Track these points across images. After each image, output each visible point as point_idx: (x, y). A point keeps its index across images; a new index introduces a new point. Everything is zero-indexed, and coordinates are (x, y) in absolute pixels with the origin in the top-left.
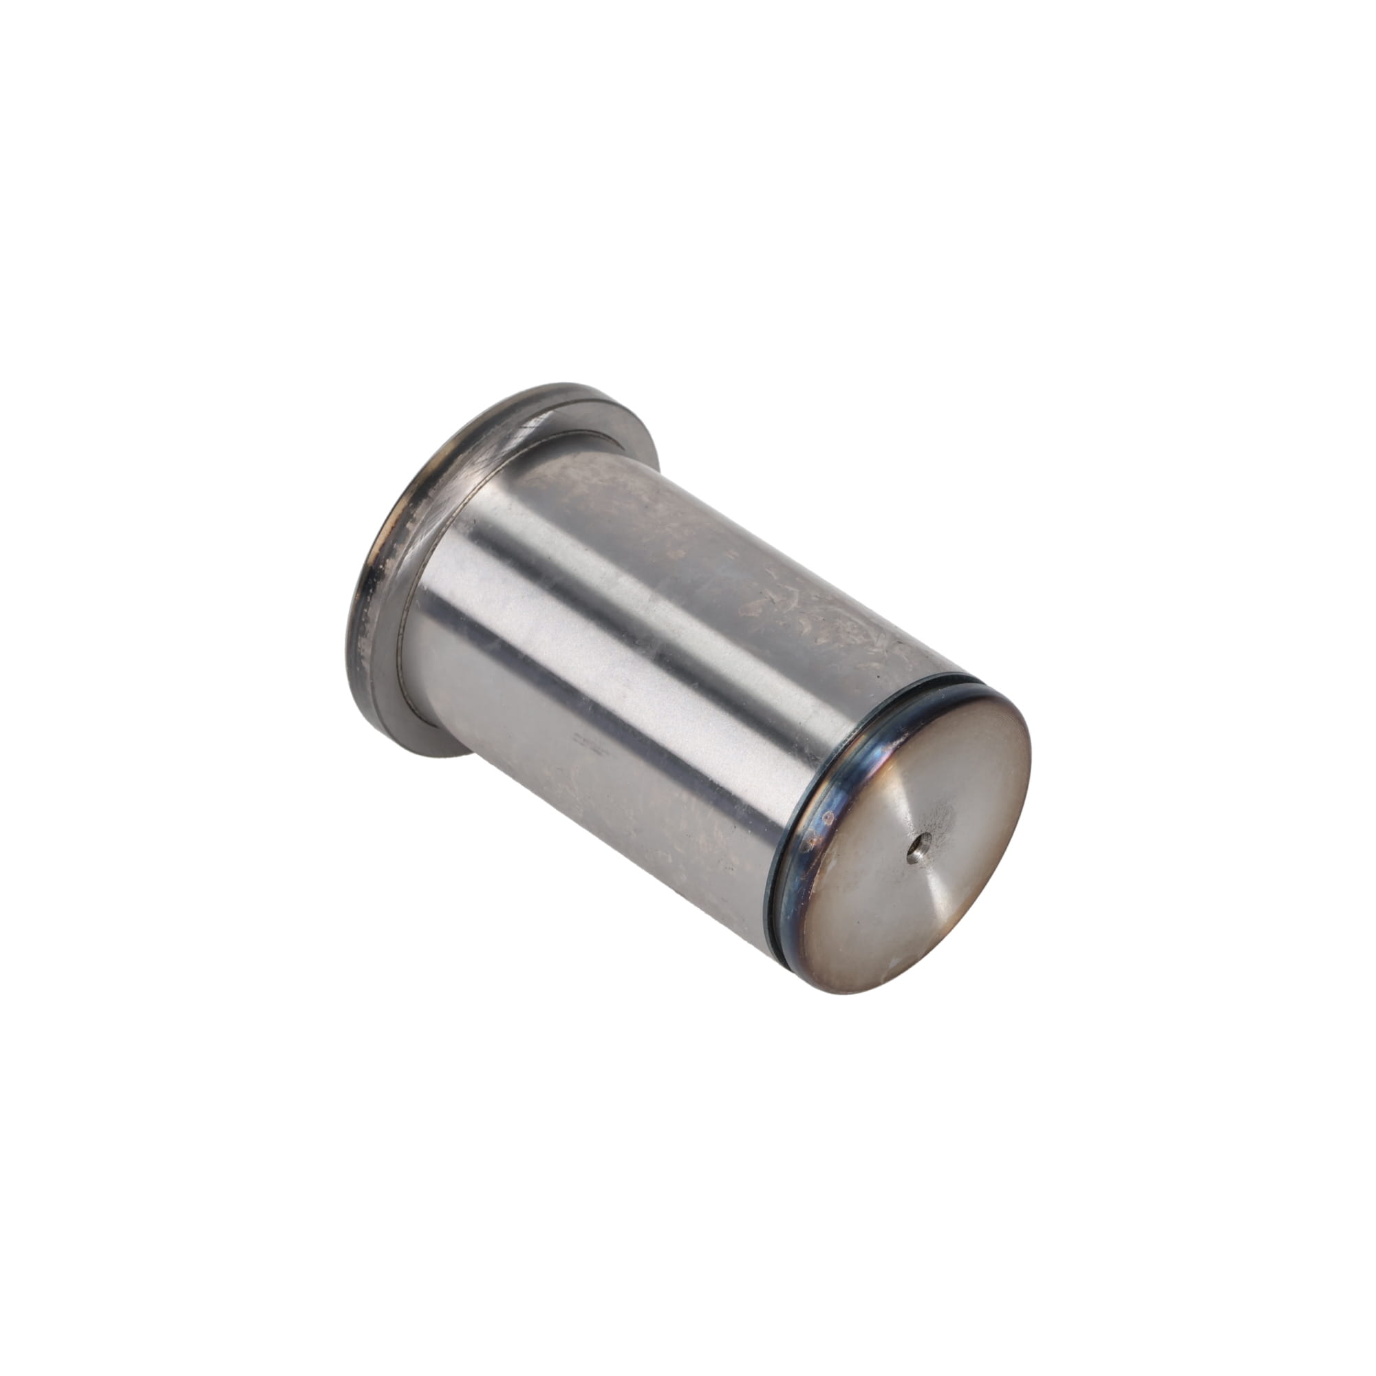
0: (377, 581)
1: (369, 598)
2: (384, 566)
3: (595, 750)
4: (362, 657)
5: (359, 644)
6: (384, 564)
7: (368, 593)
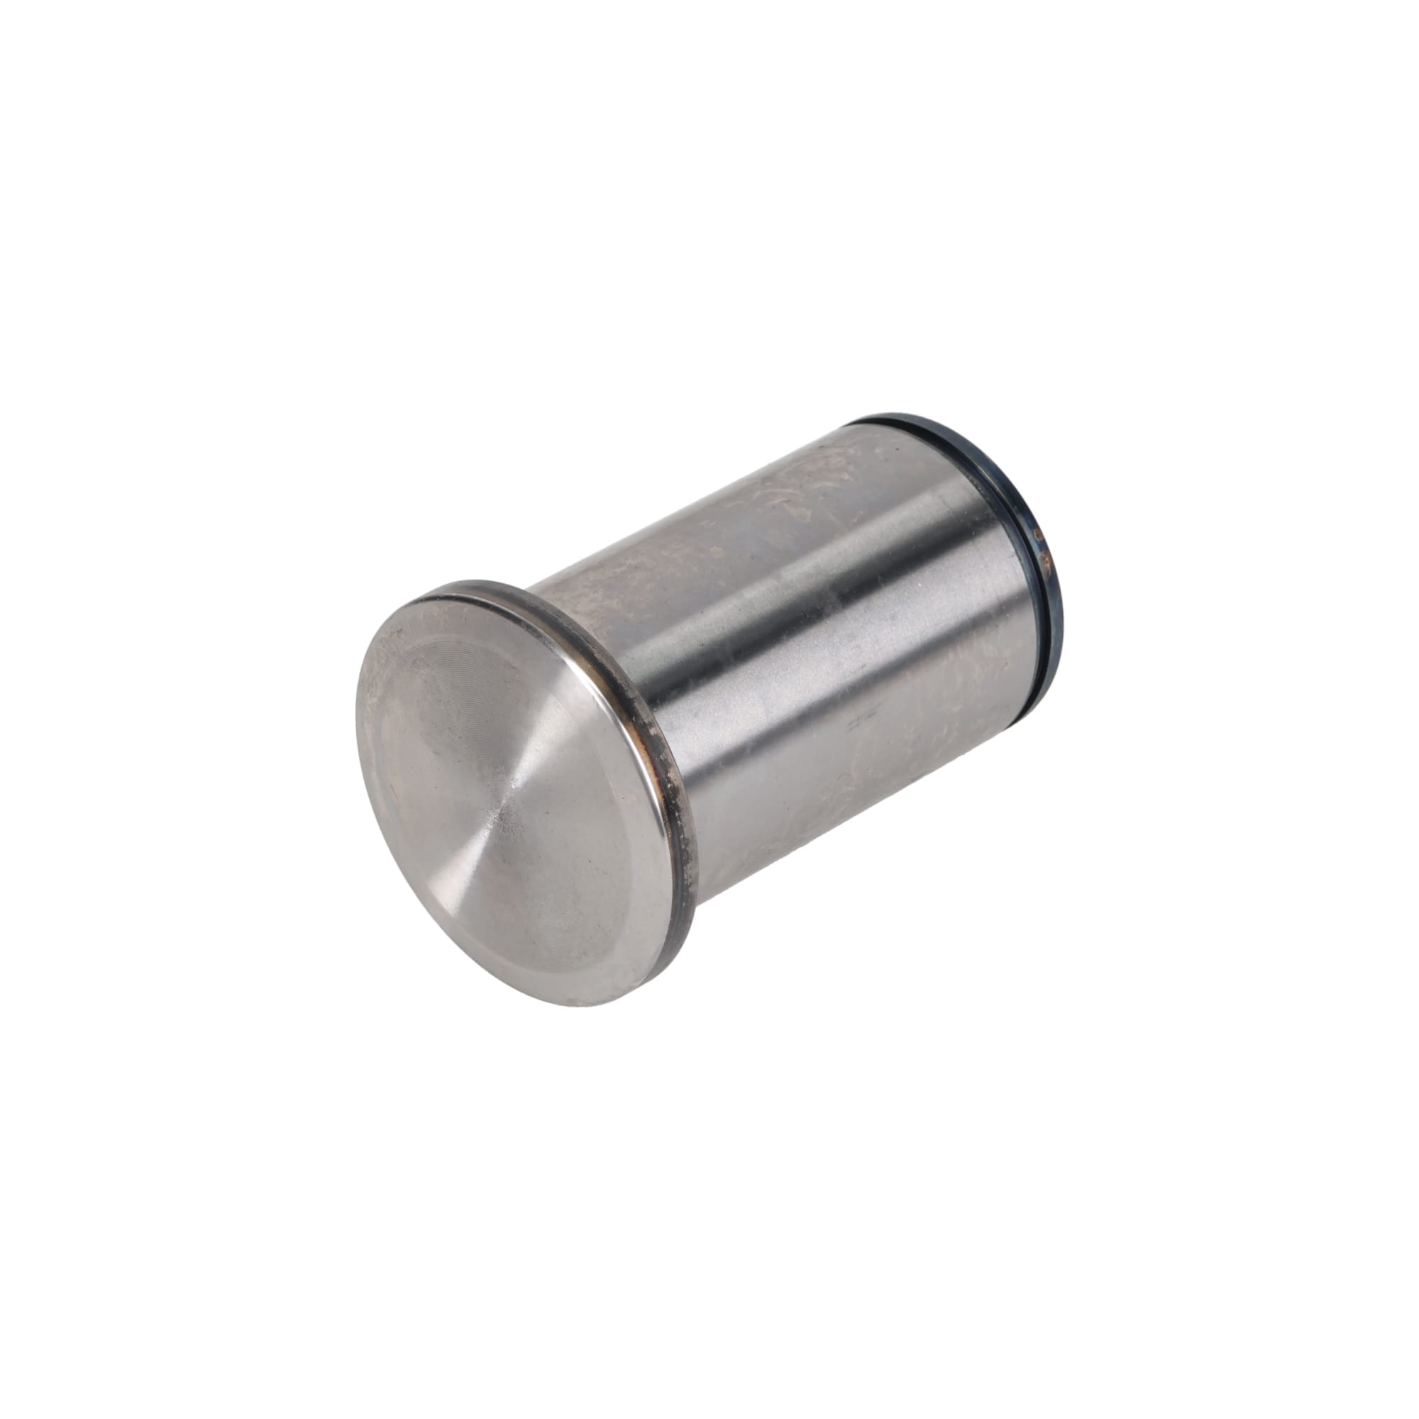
0: (675, 800)
1: (679, 822)
2: (670, 783)
3: (869, 717)
5: (685, 876)
6: (670, 781)
7: (676, 820)
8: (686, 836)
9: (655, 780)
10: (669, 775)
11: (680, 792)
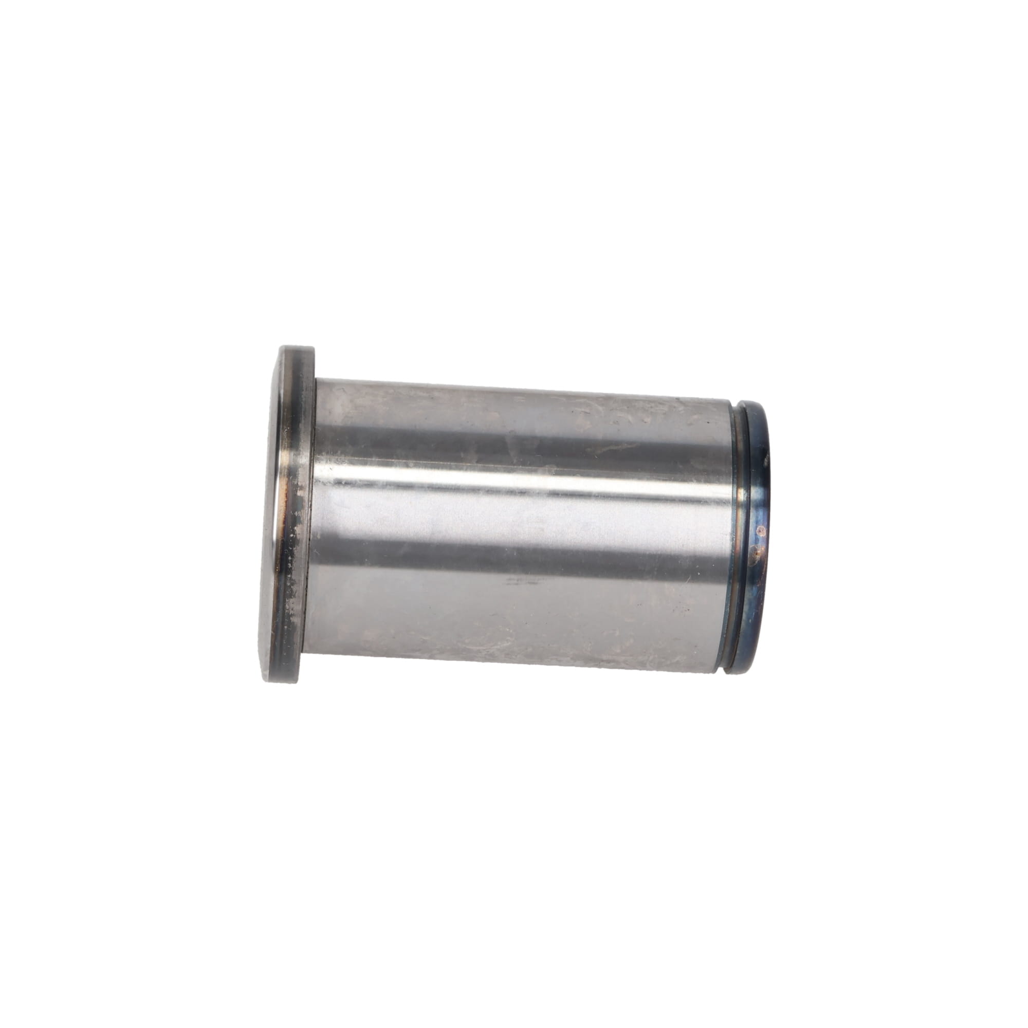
0: (292, 548)
1: (290, 565)
2: (294, 534)
3: (530, 583)
4: (290, 616)
6: (294, 532)
8: (293, 577)
9: (281, 525)
10: (295, 528)
11: (300, 544)
